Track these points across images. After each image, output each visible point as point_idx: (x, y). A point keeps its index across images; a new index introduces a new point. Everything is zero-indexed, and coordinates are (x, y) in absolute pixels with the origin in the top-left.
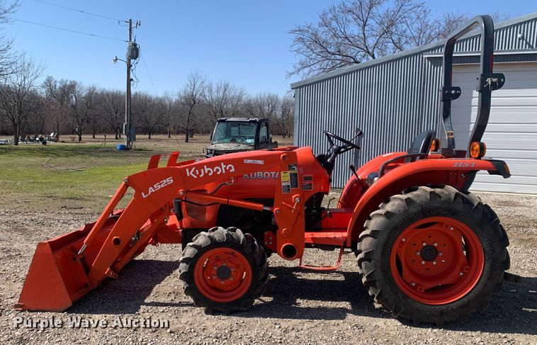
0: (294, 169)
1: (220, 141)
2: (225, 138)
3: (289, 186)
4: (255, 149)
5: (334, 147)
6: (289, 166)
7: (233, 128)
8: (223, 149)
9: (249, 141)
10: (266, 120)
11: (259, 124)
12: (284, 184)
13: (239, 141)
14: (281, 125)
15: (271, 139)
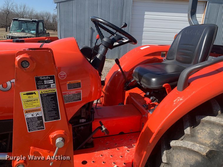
0: (49, 86)
1: (15, 31)
2: (18, 30)
3: (40, 118)
4: (36, 37)
5: (105, 39)
6: (38, 79)
7: (23, 24)
8: (17, 36)
9: (33, 32)
10: (43, 21)
11: (38, 23)
12: (29, 116)
13: (27, 31)
14: (52, 25)
15: (46, 31)
